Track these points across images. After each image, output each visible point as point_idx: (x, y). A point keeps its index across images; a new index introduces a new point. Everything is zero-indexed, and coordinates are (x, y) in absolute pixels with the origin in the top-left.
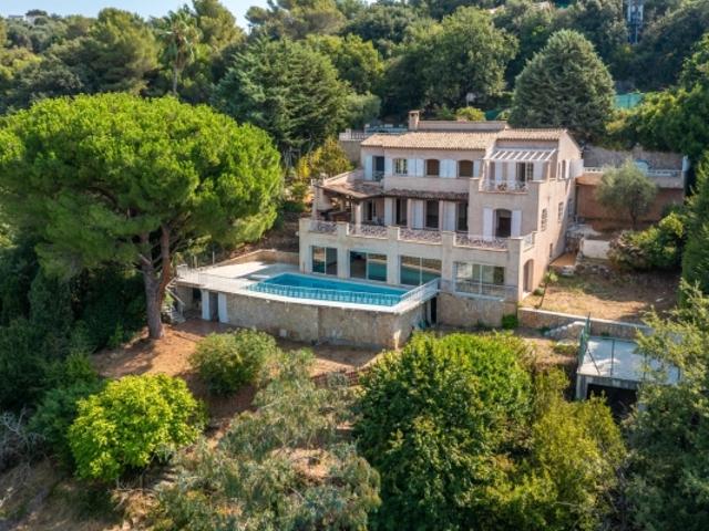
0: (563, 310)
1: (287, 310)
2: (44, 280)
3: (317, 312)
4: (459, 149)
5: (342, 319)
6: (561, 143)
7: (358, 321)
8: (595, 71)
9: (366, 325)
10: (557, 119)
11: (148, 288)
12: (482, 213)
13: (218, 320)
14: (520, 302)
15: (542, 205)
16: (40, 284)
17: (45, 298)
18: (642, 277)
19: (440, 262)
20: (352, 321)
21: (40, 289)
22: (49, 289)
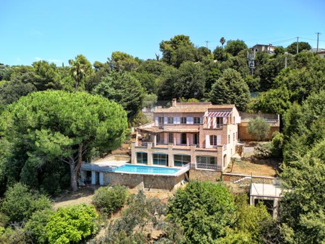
0: (240, 173)
1: (130, 177)
2: (28, 167)
3: (143, 177)
4: (194, 113)
5: (153, 180)
6: (233, 109)
7: (160, 180)
8: (242, 84)
9: (163, 182)
10: (229, 101)
11: (72, 170)
12: (205, 137)
13: (99, 184)
14: (223, 171)
15: (228, 134)
16: (26, 169)
17: (28, 175)
18: (267, 160)
19: (190, 156)
20: (157, 181)
21: (26, 171)
22: (29, 171)
